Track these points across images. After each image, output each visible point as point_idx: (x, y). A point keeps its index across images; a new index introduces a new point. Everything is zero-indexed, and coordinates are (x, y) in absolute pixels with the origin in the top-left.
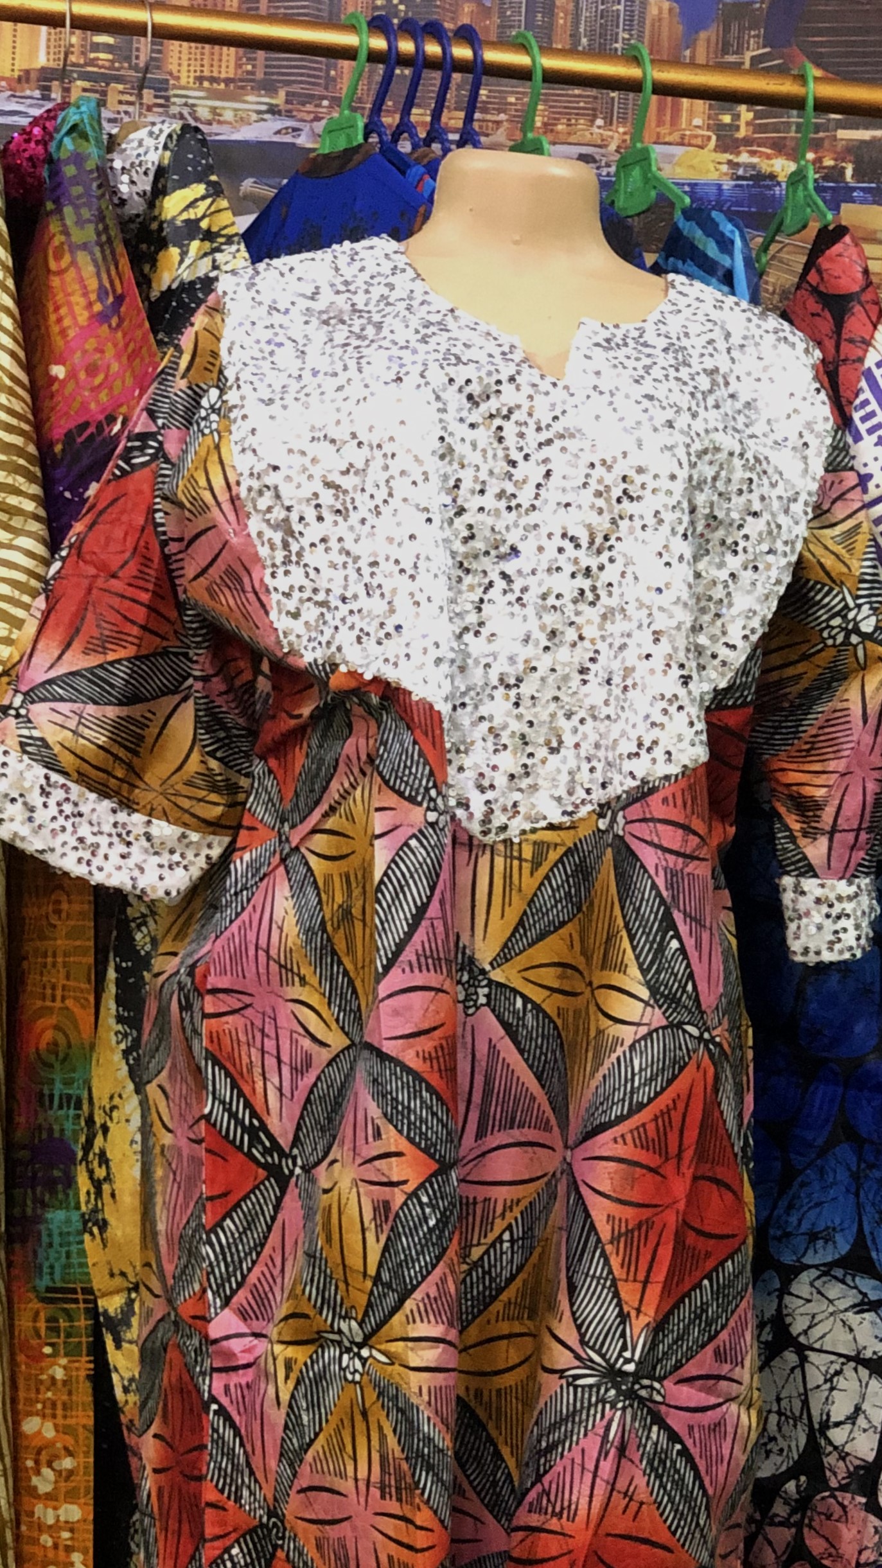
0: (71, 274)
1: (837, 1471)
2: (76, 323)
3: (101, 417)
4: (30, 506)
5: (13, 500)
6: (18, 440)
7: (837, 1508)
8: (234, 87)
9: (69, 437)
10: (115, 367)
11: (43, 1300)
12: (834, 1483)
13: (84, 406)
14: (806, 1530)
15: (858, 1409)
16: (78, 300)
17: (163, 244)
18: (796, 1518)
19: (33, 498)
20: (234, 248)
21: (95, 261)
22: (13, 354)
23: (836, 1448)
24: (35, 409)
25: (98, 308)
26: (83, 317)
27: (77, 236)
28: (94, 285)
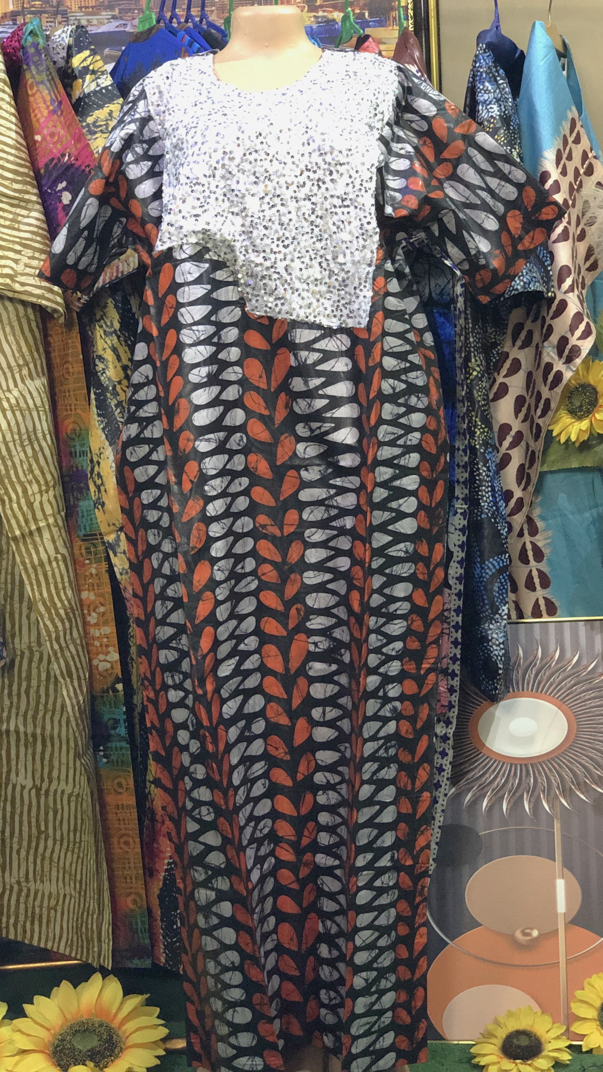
0: (38, 95)
2: (43, 116)
3: (59, 155)
4: (34, 198)
5: (27, 197)
6: (26, 170)
8: (96, 10)
9: (47, 166)
10: (62, 132)
11: (84, 540)
13: (51, 151)
16: (42, 105)
17: (75, 78)
19: (35, 194)
20: (105, 77)
21: (47, 88)
22: (18, 133)
24: (30, 155)
25: (51, 108)
26: (46, 113)
27: (38, 78)
28: (48, 98)
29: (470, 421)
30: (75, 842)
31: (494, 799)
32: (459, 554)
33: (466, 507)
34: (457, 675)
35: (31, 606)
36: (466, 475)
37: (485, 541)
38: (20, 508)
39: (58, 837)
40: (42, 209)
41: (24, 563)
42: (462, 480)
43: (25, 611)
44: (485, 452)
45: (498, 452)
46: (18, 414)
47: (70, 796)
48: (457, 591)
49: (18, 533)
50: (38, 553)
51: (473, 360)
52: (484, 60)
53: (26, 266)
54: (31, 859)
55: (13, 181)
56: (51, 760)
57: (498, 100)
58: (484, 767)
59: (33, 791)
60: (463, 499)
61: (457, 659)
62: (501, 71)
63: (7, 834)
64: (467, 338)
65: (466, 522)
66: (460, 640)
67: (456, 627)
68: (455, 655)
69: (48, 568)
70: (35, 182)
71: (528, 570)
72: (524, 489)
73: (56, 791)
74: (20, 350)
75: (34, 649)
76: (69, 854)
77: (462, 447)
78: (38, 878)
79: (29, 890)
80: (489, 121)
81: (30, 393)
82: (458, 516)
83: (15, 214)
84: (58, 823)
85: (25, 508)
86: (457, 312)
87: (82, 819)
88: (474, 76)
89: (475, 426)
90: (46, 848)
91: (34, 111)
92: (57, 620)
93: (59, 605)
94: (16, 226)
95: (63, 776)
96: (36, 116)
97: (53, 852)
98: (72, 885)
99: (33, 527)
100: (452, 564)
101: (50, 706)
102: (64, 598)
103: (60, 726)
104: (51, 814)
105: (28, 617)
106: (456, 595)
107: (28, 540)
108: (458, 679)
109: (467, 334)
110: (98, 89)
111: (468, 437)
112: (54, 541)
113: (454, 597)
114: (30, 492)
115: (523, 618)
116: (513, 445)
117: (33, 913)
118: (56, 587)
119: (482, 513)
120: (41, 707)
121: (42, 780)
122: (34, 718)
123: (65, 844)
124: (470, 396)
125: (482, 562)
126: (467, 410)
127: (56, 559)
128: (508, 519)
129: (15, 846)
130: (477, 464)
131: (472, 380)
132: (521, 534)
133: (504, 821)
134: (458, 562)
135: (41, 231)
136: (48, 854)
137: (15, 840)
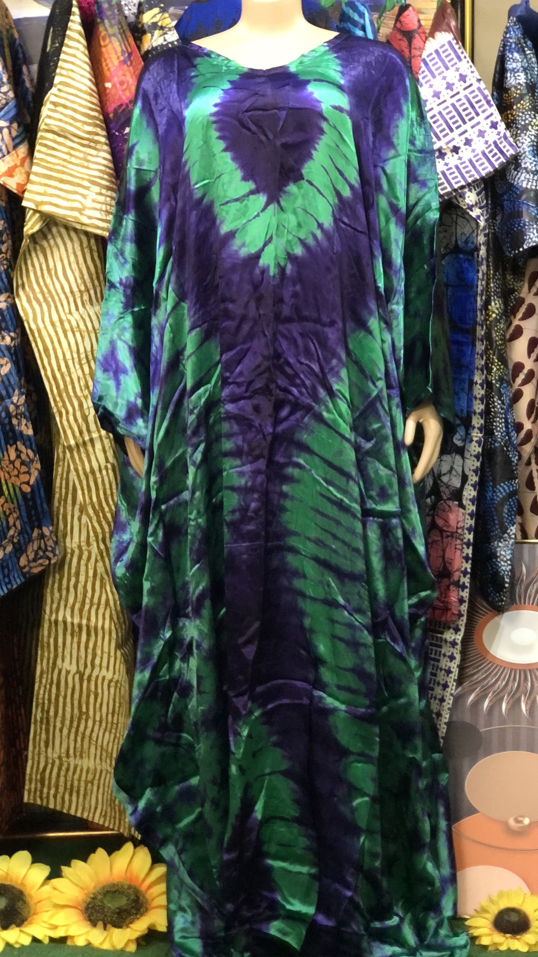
0: (110, 47)
1: (446, 493)
2: (114, 66)
4: (103, 140)
5: (96, 138)
6: (96, 114)
7: (447, 507)
9: (115, 111)
12: (445, 497)
13: (120, 98)
14: (436, 517)
15: (452, 468)
16: (113, 56)
17: (144, 32)
18: (431, 512)
19: (104, 136)
20: (172, 32)
21: (119, 41)
22: (90, 80)
23: (444, 484)
24: (101, 101)
25: (122, 58)
26: (116, 63)
27: (111, 31)
28: (119, 49)
29: (488, 359)
30: (112, 723)
31: (494, 700)
32: (474, 479)
33: (480, 435)
34: (466, 587)
35: (83, 509)
36: (482, 407)
37: (497, 466)
38: (76, 420)
39: (98, 718)
40: (109, 150)
41: (76, 470)
42: (478, 411)
43: (77, 514)
44: (500, 387)
45: (512, 387)
46: (78, 335)
47: (110, 681)
48: (470, 511)
49: (72, 442)
50: (90, 462)
51: (493, 303)
52: (514, 32)
53: (94, 201)
54: (72, 736)
55: (85, 123)
56: (94, 649)
57: (525, 70)
58: (486, 671)
59: (77, 677)
60: (479, 428)
61: (468, 573)
62: (529, 43)
63: (52, 713)
64: (488, 284)
65: (480, 450)
66: (470, 556)
67: (468, 544)
68: (466, 568)
69: (98, 475)
70: (104, 125)
71: (534, 495)
72: (534, 422)
73: (97, 677)
74: (82, 277)
75: (84, 548)
76: (107, 734)
77: (479, 382)
78: (78, 754)
79: (69, 765)
80: (516, 87)
81: (90, 317)
82: (474, 443)
83: (85, 153)
84: (98, 705)
85: (80, 420)
86: (480, 259)
87: (120, 703)
88: (504, 46)
89: (493, 364)
90: (86, 727)
91: (105, 61)
92: (104, 523)
93: (107, 509)
94: (86, 164)
95: (105, 664)
96: (107, 65)
97: (92, 731)
98: (108, 761)
99: (87, 438)
100: (466, 486)
101: (96, 600)
102: (111, 503)
103: (104, 618)
104: (92, 697)
105: (80, 519)
106: (469, 514)
107: (82, 450)
108: (467, 590)
109: (488, 279)
110: (165, 43)
111: (485, 372)
112: (105, 451)
113: (468, 517)
114: (85, 406)
115: (527, 538)
116: (525, 382)
117: (72, 785)
118: (105, 493)
119: (496, 441)
120: (88, 601)
121: (86, 666)
122: (81, 610)
123: (104, 725)
124: (488, 337)
125: (494, 486)
126: (486, 348)
127: (106, 468)
128: (519, 449)
129: (58, 725)
130: (493, 397)
131: (491, 322)
132: (529, 463)
133: (503, 721)
134: (472, 485)
135: (108, 170)
136: (88, 733)
137: (59, 719)
